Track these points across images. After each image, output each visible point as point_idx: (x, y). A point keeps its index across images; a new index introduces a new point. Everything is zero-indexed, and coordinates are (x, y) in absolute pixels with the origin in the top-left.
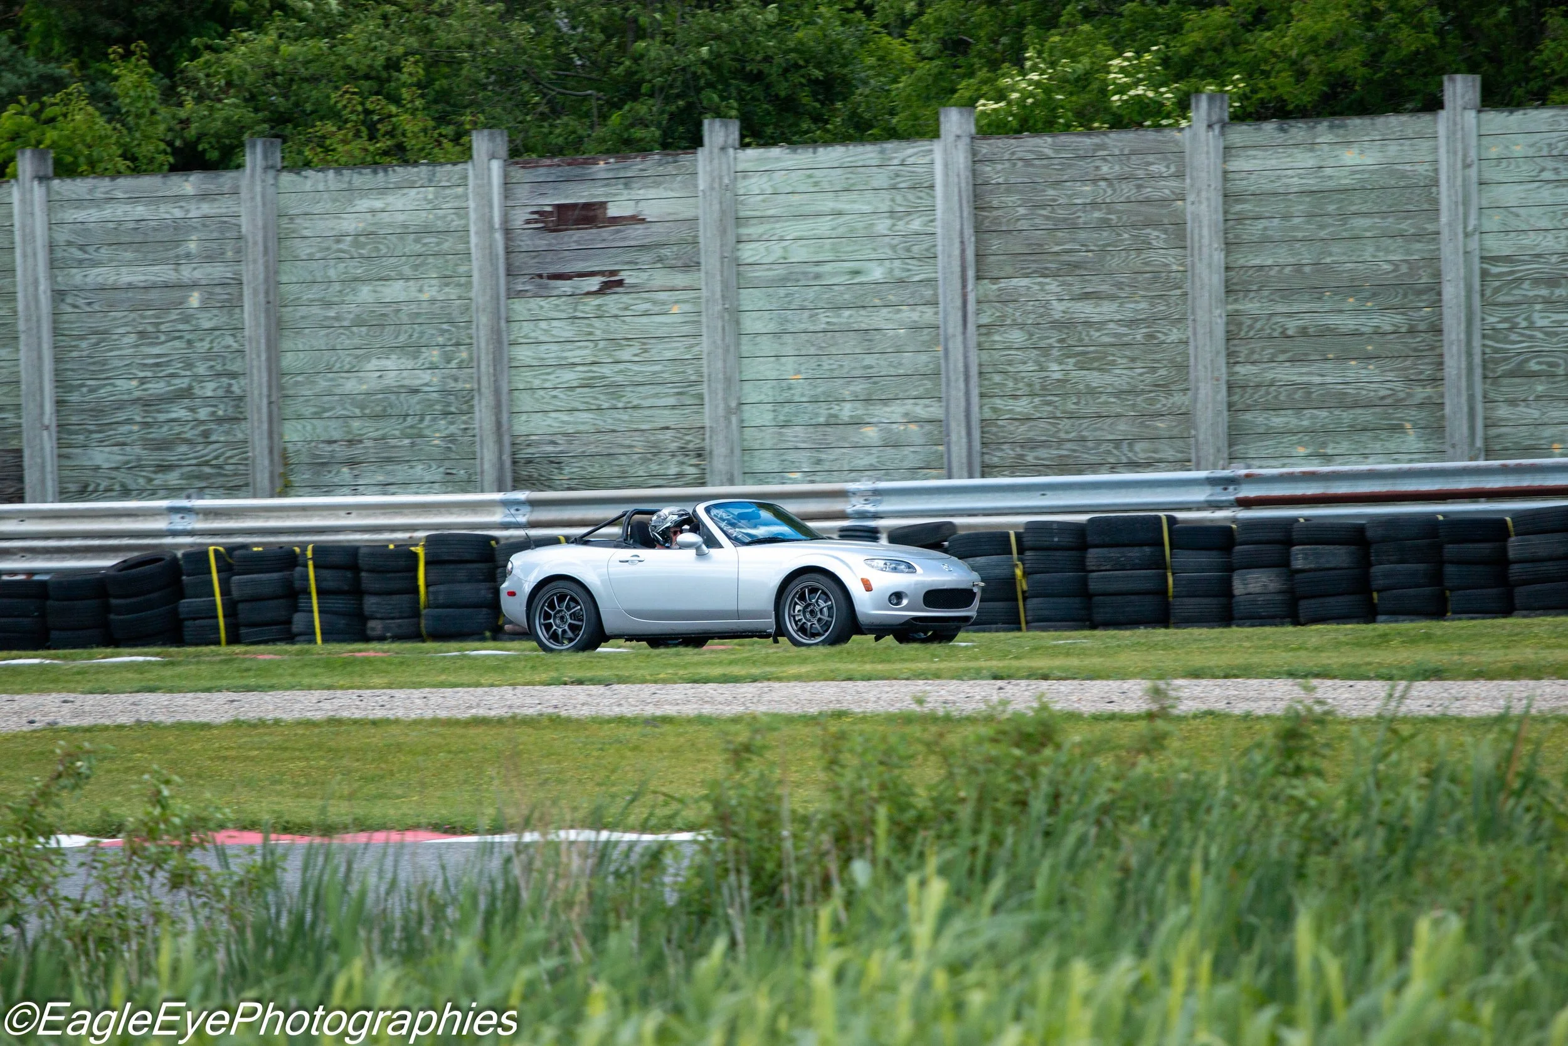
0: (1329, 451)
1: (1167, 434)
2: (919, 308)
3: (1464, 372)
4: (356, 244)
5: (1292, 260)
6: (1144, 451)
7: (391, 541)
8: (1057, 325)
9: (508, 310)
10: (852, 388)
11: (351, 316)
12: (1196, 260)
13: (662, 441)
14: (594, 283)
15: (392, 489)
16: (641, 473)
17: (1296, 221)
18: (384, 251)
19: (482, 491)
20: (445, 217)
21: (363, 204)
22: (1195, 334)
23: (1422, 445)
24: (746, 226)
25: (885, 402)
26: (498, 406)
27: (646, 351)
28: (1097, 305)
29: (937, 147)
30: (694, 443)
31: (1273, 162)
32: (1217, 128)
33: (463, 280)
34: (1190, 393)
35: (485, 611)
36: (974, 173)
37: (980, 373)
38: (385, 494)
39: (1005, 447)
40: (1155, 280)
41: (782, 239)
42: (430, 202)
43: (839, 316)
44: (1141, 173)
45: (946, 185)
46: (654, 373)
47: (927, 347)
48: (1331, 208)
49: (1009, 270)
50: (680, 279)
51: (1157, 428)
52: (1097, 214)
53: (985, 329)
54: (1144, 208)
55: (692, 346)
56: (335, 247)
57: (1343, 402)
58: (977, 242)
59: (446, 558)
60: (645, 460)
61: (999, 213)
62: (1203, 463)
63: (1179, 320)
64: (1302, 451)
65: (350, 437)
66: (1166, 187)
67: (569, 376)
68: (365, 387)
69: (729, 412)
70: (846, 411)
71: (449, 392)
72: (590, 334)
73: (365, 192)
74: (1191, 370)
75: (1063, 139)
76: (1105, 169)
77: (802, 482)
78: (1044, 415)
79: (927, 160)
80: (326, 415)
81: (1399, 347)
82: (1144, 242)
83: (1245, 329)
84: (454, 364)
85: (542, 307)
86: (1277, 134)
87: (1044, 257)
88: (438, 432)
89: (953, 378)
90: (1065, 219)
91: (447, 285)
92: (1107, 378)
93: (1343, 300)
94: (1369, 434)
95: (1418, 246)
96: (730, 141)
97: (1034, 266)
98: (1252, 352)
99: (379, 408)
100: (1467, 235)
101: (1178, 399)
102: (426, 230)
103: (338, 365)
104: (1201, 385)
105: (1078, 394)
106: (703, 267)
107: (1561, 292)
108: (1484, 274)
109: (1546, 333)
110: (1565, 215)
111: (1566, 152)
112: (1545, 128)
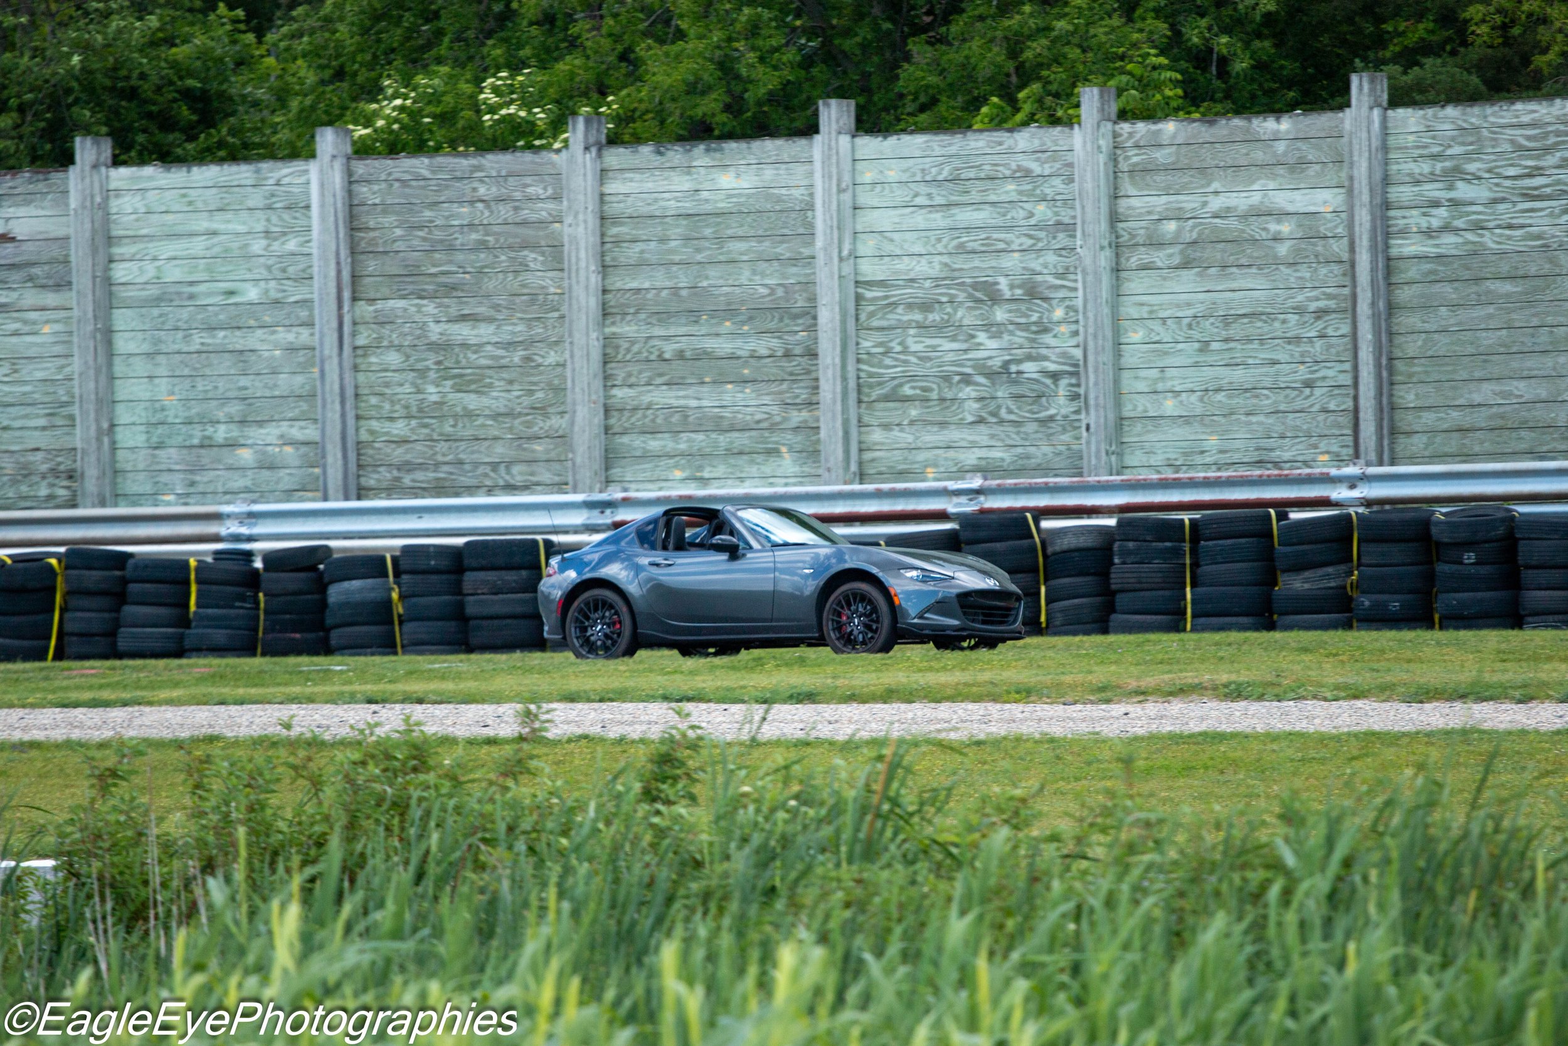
0: (708, 473)
1: (544, 457)
2: (295, 329)
3: (839, 396)
5: (668, 284)
6: (521, 474)
8: (434, 347)
10: (226, 410)
12: (574, 283)
13: (32, 463)
16: (12, 495)
17: (673, 244)
22: (572, 356)
23: (798, 467)
24: (118, 245)
25: (260, 423)
27: (16, 371)
28: (474, 327)
29: (313, 167)
30: (66, 464)
31: (649, 185)
32: (594, 150)
34: (567, 416)
36: (350, 193)
37: (356, 395)
39: (381, 469)
40: (532, 302)
41: (156, 259)
43: (214, 337)
44: (518, 195)
45: (322, 205)
46: (25, 394)
47: (303, 368)
48: (709, 231)
49: (385, 291)
50: (52, 299)
51: (534, 451)
52: (474, 236)
53: (361, 351)
54: (521, 230)
55: (63, 367)
57: (720, 426)
58: (353, 263)
60: (15, 482)
61: (376, 233)
62: (580, 486)
63: (556, 343)
64: (681, 472)
66: (543, 209)
69: (101, 433)
70: (221, 433)
74: (569, 392)
75: (441, 160)
76: (482, 190)
77: (176, 504)
78: (421, 437)
79: (302, 180)
81: (774, 370)
82: (521, 264)
83: (625, 350)
86: (655, 157)
87: (421, 278)
89: (329, 400)
90: (443, 241)
92: (485, 401)
93: (720, 324)
94: (745, 457)
95: (795, 270)
96: (102, 159)
97: (411, 287)
98: (630, 375)
100: (841, 259)
101: (555, 422)
104: (579, 408)
105: (455, 416)
106: (74, 287)
107: (934, 317)
108: (859, 298)
109: (920, 358)
110: (939, 240)
111: (940, 178)
112: (917, 153)
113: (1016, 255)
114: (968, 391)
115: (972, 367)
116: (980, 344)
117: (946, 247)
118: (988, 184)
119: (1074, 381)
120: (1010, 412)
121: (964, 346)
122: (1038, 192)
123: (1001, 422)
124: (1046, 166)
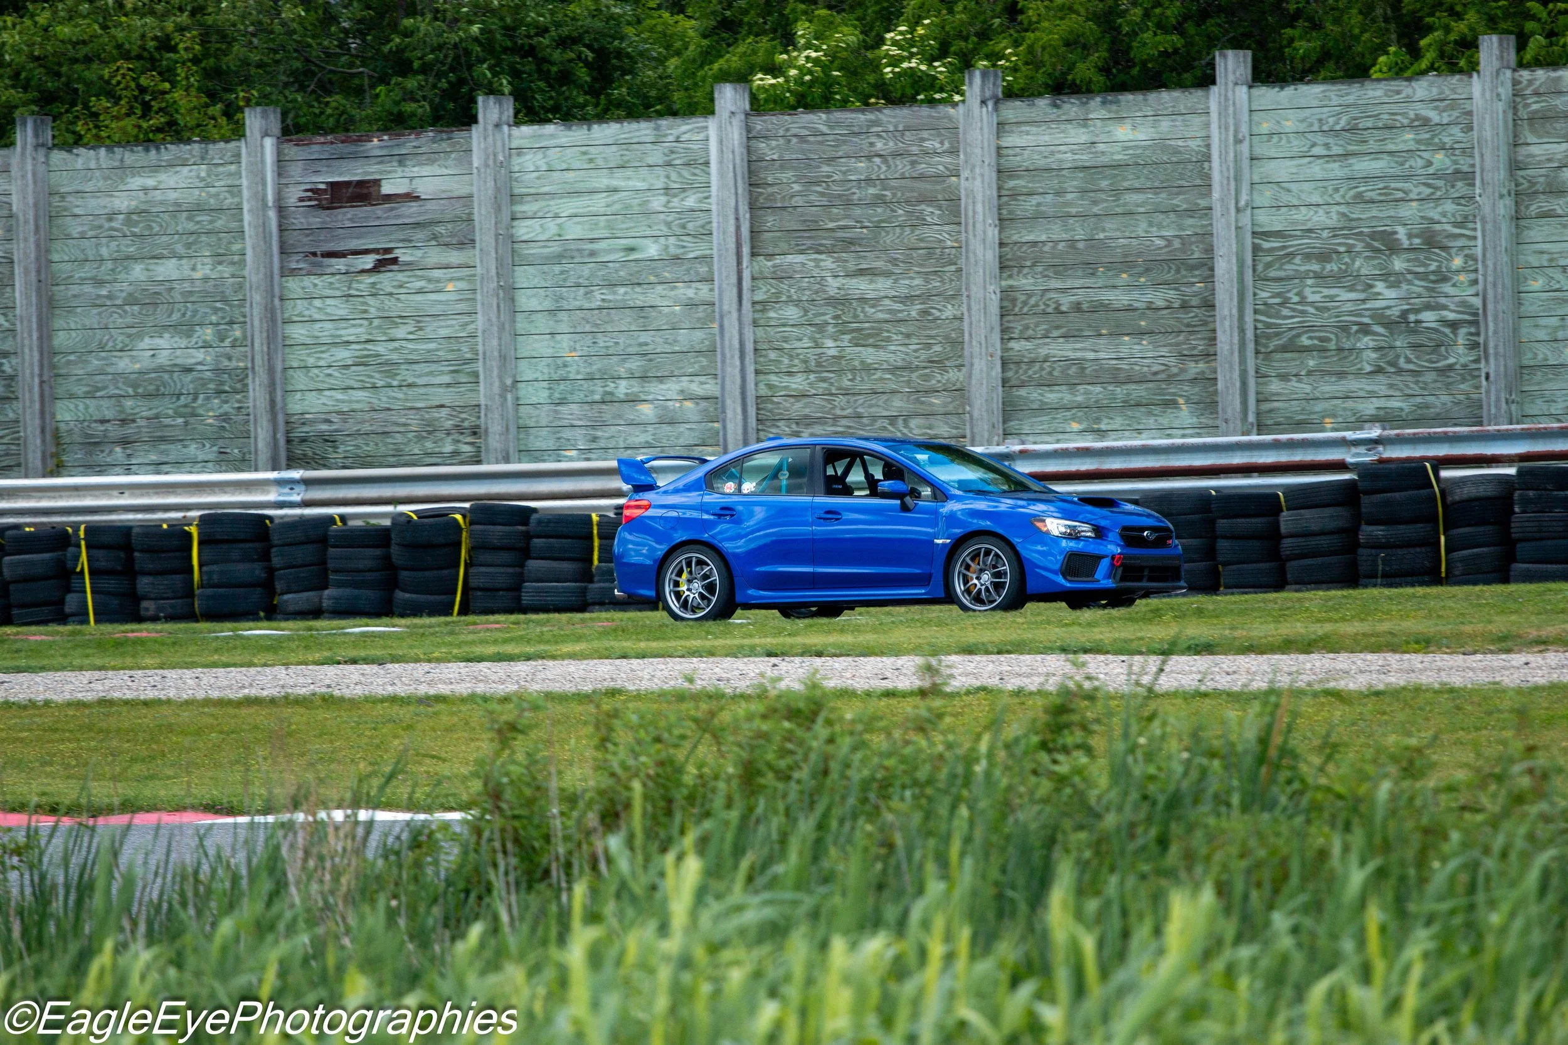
0: (1103, 427)
1: (942, 410)
2: (694, 285)
3: (1236, 348)
4: (129, 222)
5: (1065, 236)
6: (919, 427)
7: (164, 521)
8: (832, 301)
9: (282, 287)
10: (627, 365)
11: (124, 294)
12: (971, 237)
13: (437, 419)
14: (369, 261)
15: (165, 468)
16: (416, 451)
17: (1069, 196)
18: (156, 229)
19: (256, 470)
20: (217, 194)
21: (136, 182)
22: (969, 309)
23: (1195, 420)
24: (521, 203)
25: (661, 379)
26: (272, 386)
27: (421, 329)
28: (871, 282)
29: (712, 124)
30: (469, 420)
31: (1047, 138)
32: (990, 104)
33: (236, 258)
34: (964, 369)
35: (259, 590)
36: (749, 150)
37: (756, 350)
38: (158, 473)
39: (780, 424)
40: (930, 256)
41: (556, 216)
42: (202, 180)
43: (615, 293)
44: (915, 149)
45: (721, 162)
46: (429, 351)
47: (703, 323)
48: (1104, 184)
49: (784, 246)
50: (454, 257)
51: (932, 404)
52: (871, 191)
53: (761, 306)
54: (918, 185)
55: (466, 324)
56: (107, 225)
57: (1117, 378)
58: (752, 218)
59: (219, 537)
60: (420, 438)
61: (775, 189)
62: (978, 438)
63: (953, 297)
64: (1075, 426)
65: (123, 416)
66: (939, 163)
67: (343, 355)
68: (137, 366)
69: (504, 389)
70: (622, 389)
71: (224, 371)
72: (365, 311)
73: (136, 170)
74: (966, 346)
75: (838, 115)
76: (879, 145)
77: (579, 460)
78: (820, 391)
79: (701, 136)
80: (98, 394)
81: (1172, 322)
82: (918, 218)
83: (1019, 305)
84: (227, 342)
85: (315, 285)
86: (1049, 110)
87: (820, 233)
88: (211, 411)
89: (728, 355)
90: (840, 196)
91: (220, 263)
92: (883, 355)
93: (1117, 276)
94: (1143, 409)
95: (1191, 221)
96: (504, 118)
97: (809, 243)
98: (1027, 328)
99: (152, 388)
100: (1238, 210)
101: (953, 375)
102: (199, 208)
103: (110, 344)
104: (976, 361)
105: (853, 370)
106: (477, 245)
107: (1332, 267)
108: (1256, 249)
109: (1317, 308)
110: (1337, 190)
111: (1338, 127)
112: (1315, 103)
113: (1414, 204)
114: (1367, 341)
115: (1371, 317)
116: (1379, 294)
117: (1343, 197)
118: (1386, 134)
119: (1473, 330)
120: (1409, 361)
121: (1362, 296)
122: (1436, 140)
123: (1400, 371)
124: (1445, 114)
